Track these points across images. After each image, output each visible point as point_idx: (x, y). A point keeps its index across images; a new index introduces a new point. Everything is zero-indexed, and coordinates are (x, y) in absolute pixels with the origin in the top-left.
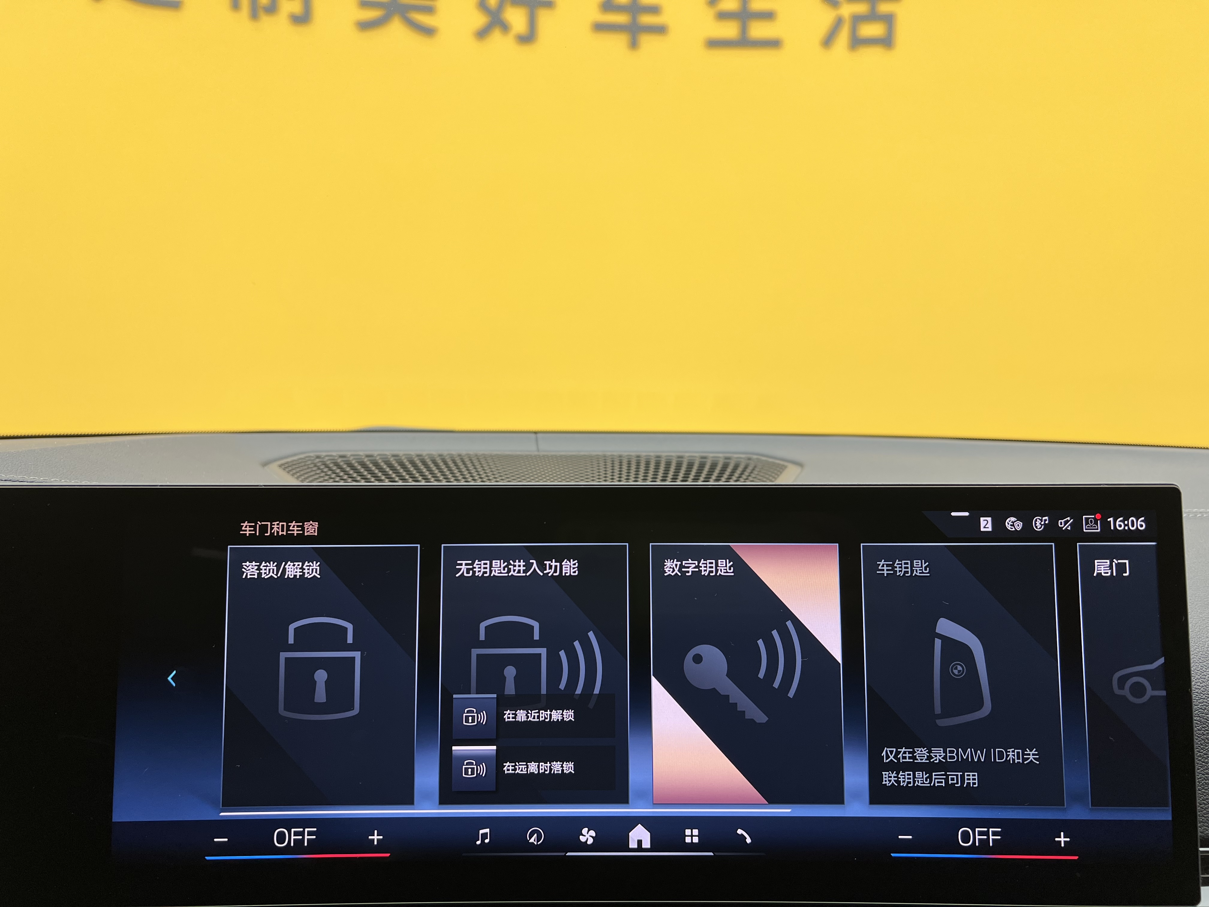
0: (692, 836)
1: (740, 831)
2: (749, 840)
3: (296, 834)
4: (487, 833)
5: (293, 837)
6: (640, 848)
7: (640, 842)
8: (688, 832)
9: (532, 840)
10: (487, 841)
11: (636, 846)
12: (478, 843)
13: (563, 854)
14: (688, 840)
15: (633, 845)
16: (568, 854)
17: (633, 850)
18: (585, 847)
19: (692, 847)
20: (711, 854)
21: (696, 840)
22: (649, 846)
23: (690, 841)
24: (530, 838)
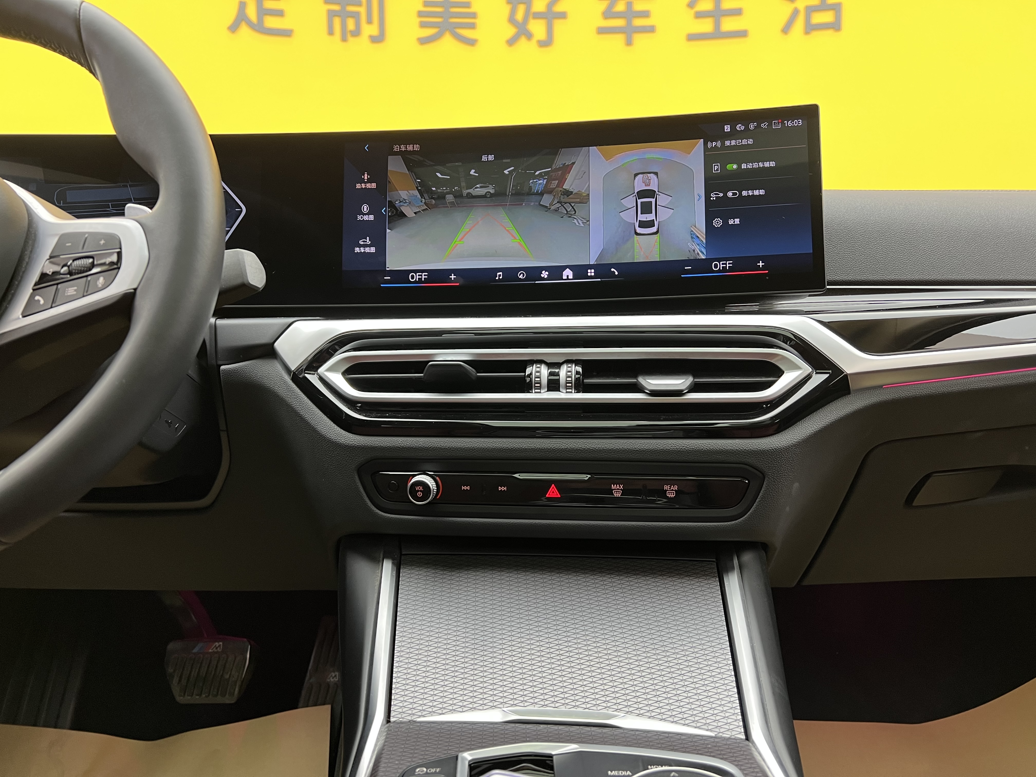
0: (591, 272)
1: (612, 270)
2: (616, 273)
3: (419, 275)
4: (500, 275)
5: (418, 277)
6: (568, 279)
7: (568, 276)
8: (589, 271)
9: (520, 277)
10: (501, 278)
11: (566, 278)
12: (497, 278)
13: (534, 282)
14: (589, 274)
15: (565, 277)
16: (536, 282)
17: (565, 280)
18: (543, 279)
19: (591, 277)
20: (600, 280)
21: (593, 274)
22: (572, 278)
23: (590, 275)
24: (520, 275)
